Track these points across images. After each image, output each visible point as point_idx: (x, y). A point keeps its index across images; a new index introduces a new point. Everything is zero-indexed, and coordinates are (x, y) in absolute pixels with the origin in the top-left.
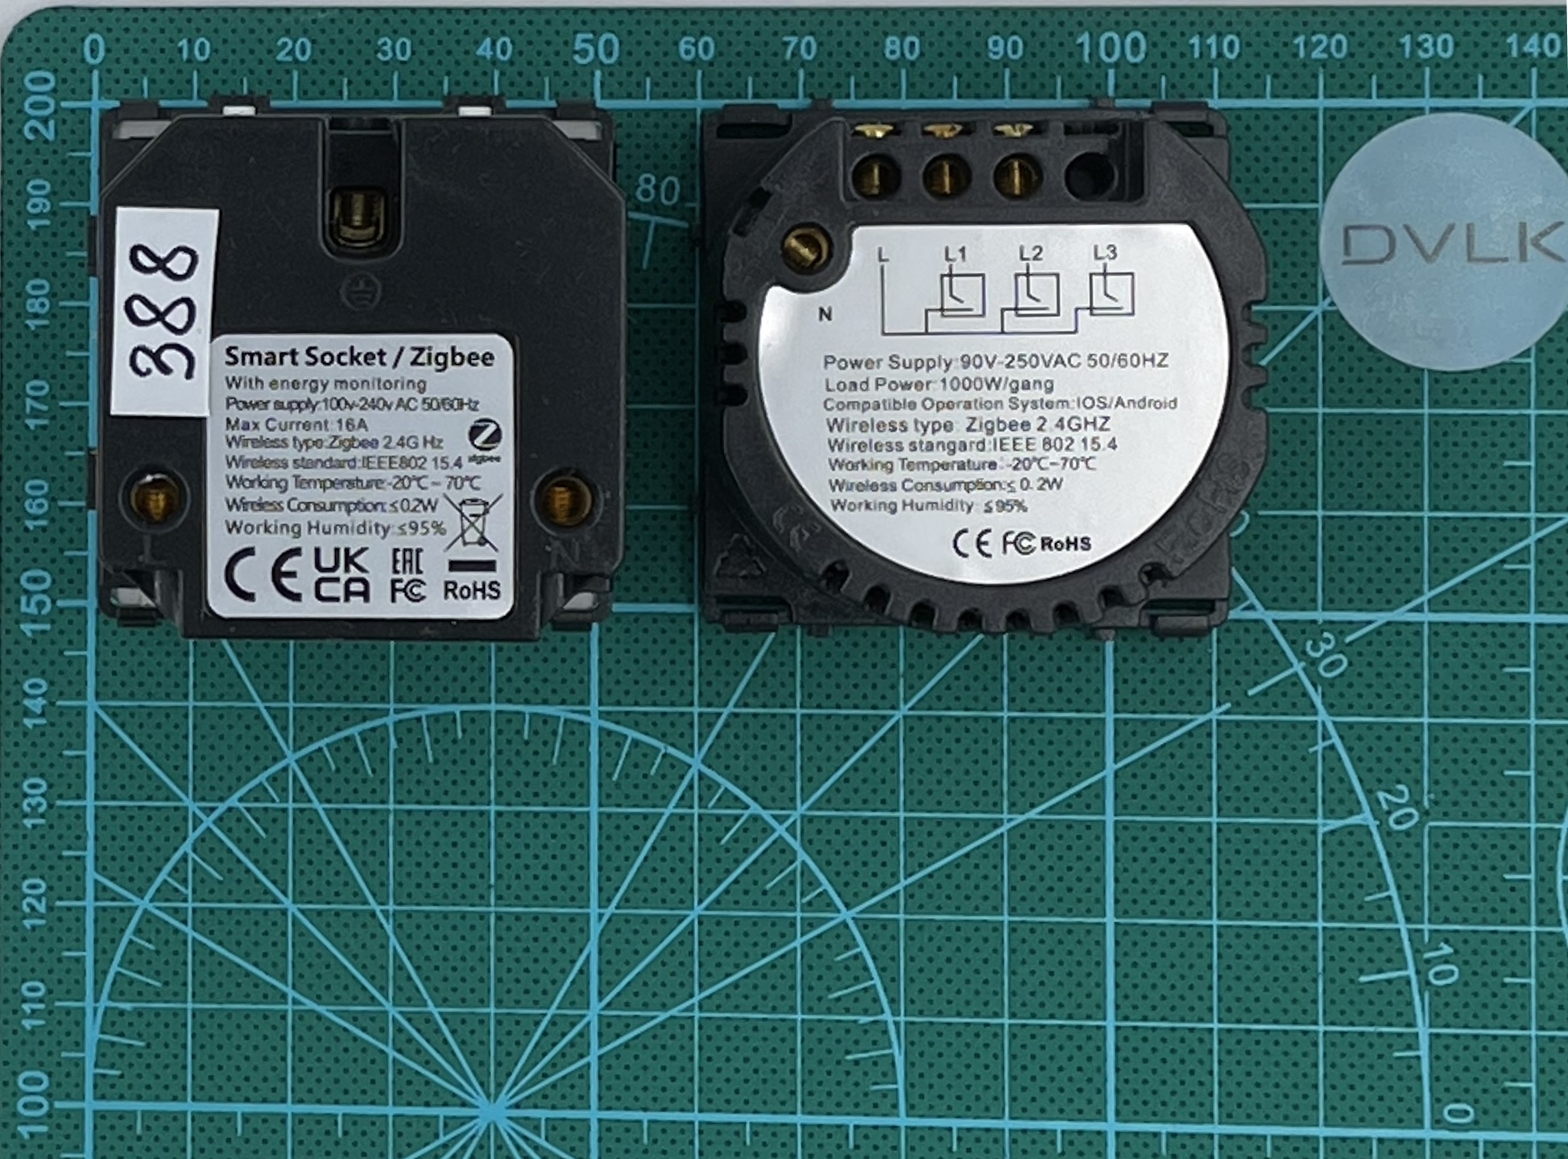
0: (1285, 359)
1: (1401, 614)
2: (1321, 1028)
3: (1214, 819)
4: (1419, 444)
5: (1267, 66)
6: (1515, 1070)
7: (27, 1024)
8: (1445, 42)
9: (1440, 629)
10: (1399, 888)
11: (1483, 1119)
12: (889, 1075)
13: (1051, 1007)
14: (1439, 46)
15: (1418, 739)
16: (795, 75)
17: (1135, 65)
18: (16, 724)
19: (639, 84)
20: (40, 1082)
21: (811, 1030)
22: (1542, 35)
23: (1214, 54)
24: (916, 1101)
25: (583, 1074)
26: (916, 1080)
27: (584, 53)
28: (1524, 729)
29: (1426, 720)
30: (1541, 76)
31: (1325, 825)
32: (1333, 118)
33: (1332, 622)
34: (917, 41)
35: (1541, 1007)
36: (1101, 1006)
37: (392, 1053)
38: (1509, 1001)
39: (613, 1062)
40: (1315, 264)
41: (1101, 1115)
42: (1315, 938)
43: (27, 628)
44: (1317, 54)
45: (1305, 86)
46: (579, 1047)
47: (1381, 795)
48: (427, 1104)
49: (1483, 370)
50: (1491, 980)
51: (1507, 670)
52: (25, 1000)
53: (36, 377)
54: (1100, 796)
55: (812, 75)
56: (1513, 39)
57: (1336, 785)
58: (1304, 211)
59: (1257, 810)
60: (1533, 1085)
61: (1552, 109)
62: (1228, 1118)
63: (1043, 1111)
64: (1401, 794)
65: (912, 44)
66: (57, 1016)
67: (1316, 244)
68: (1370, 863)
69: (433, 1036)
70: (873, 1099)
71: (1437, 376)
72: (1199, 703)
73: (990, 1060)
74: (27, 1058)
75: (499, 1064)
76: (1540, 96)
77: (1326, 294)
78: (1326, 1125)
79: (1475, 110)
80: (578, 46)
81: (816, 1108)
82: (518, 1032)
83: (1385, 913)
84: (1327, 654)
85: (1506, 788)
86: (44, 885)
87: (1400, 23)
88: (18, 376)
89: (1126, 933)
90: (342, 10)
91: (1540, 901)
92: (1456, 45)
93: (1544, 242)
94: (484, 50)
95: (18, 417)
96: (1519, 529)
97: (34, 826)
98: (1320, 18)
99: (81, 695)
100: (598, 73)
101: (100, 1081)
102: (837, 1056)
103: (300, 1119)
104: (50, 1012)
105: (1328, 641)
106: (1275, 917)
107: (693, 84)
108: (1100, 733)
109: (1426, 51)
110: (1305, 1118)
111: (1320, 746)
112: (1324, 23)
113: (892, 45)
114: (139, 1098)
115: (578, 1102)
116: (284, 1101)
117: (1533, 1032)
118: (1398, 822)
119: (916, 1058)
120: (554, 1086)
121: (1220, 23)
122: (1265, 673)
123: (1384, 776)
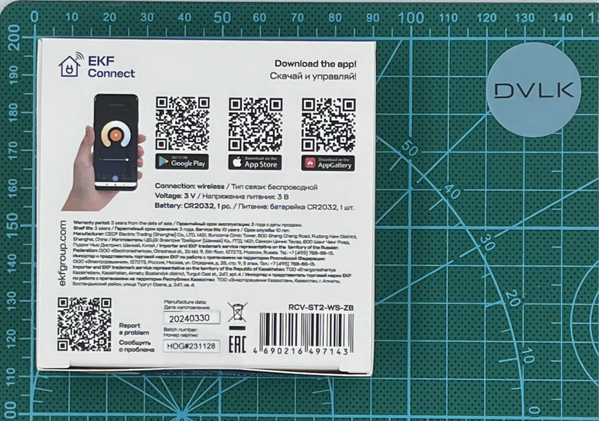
0: (473, 133)
1: (515, 227)
2: (485, 379)
3: (447, 303)
4: (521, 164)
5: (468, 25)
6: (554, 394)
7: (8, 384)
8: (532, 16)
9: (529, 233)
10: (513, 327)
11: (543, 412)
12: (328, 399)
13: (387, 373)
14: (530, 18)
15: (521, 273)
16: (296, 27)
17: (420, 24)
18: (5, 271)
19: (238, 31)
20: (13, 406)
21: (300, 383)
22: (566, 14)
23: (448, 20)
24: (338, 408)
25: (216, 400)
26: (338, 401)
27: (218, 19)
28: (558, 269)
29: (523, 266)
30: (566, 29)
31: (487, 305)
32: (491, 44)
33: (490, 230)
34: (340, 15)
35: (564, 371)
36: (405, 373)
37: (145, 393)
38: (552, 369)
39: (227, 395)
40: (484, 98)
41: (405, 413)
42: (483, 346)
43: (9, 235)
44: (485, 21)
45: (481, 32)
46: (215, 390)
47: (507, 294)
48: (158, 412)
49: (545, 137)
50: (546, 361)
51: (553, 247)
52: (8, 375)
53: (13, 140)
54: (406, 295)
55: (302, 27)
56: (556, 15)
57: (491, 290)
58: (481, 79)
59: (462, 300)
60: (561, 399)
61: (569, 41)
62: (451, 413)
63: (384, 411)
64: (514, 293)
65: (339, 16)
66: (19, 381)
67: (484, 91)
68: (503, 319)
69: (160, 387)
70: (322, 408)
71: (528, 139)
72: (442, 260)
73: (365, 393)
74: (9, 397)
75: (185, 397)
76: (566, 36)
77: (488, 109)
78: (487, 415)
79: (542, 41)
80: (216, 16)
81: (301, 412)
82: (192, 386)
83: (508, 337)
84: (488, 242)
85: (552, 291)
86: (15, 333)
87: (515, 9)
88: (6, 140)
89: (415, 345)
90: (127, 2)
91: (564, 332)
92: (535, 17)
93: (565, 90)
94: (181, 18)
95: (6, 155)
96: (557, 195)
97: (11, 310)
98: (486, 8)
99: (29, 260)
100: (223, 27)
101: (36, 405)
102: (309, 392)
103: (110, 418)
104: (17, 380)
105: (488, 237)
106: (469, 339)
107: (259, 31)
108: (406, 272)
109: (525, 19)
110: (479, 412)
111: (485, 276)
112: (488, 9)
113: (332, 17)
114: (50, 411)
115: (214, 411)
116: (104, 411)
117: (561, 380)
118: (513, 304)
119: (338, 392)
120: (205, 404)
121: (451, 9)
122: (466, 249)
123: (509, 287)
